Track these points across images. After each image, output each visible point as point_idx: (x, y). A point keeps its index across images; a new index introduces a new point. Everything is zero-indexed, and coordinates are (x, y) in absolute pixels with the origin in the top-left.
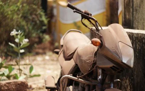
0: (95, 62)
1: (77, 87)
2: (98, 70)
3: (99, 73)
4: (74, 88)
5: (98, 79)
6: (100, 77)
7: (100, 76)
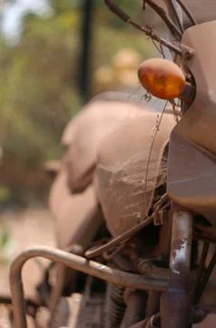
0: (162, 183)
1: (98, 300)
2: (175, 216)
3: (178, 233)
4: (88, 304)
5: (173, 262)
6: (181, 254)
7: (180, 248)
